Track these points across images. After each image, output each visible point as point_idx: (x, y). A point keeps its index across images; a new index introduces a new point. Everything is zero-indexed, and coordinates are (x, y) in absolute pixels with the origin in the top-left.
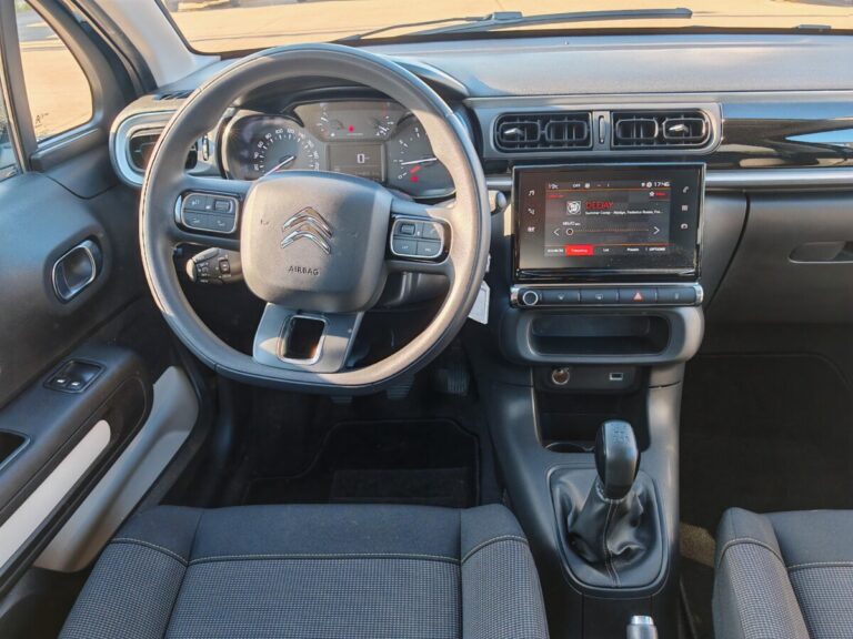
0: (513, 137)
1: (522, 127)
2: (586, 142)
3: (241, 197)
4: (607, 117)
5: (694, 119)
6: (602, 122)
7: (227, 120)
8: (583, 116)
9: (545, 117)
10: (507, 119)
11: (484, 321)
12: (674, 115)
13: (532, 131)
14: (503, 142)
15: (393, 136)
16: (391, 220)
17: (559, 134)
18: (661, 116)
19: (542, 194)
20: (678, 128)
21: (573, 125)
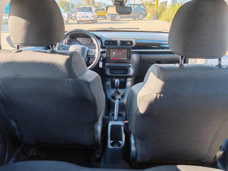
0: (107, 43)
1: (108, 42)
2: (117, 45)
3: (69, 47)
4: (119, 41)
5: (131, 42)
6: (119, 42)
7: (67, 40)
8: (116, 41)
9: (111, 41)
10: (106, 41)
11: (102, 67)
12: (129, 41)
13: (110, 43)
14: (105, 44)
15: (90, 43)
16: (88, 51)
17: (113, 44)
18: (127, 41)
19: (110, 51)
20: (129, 43)
21: (115, 43)
